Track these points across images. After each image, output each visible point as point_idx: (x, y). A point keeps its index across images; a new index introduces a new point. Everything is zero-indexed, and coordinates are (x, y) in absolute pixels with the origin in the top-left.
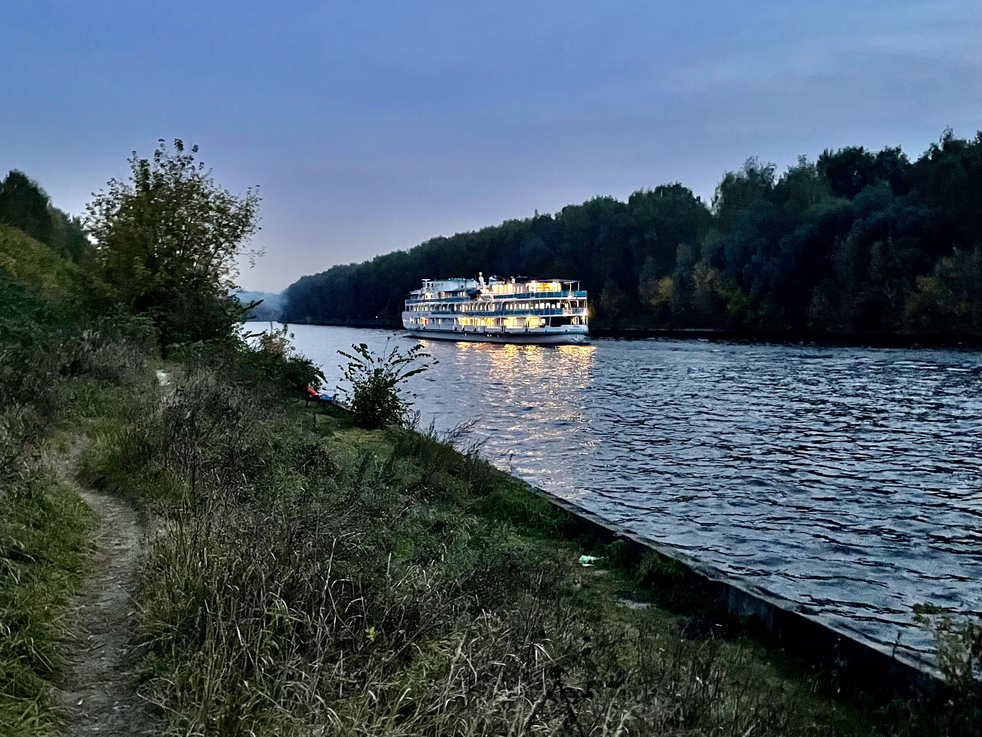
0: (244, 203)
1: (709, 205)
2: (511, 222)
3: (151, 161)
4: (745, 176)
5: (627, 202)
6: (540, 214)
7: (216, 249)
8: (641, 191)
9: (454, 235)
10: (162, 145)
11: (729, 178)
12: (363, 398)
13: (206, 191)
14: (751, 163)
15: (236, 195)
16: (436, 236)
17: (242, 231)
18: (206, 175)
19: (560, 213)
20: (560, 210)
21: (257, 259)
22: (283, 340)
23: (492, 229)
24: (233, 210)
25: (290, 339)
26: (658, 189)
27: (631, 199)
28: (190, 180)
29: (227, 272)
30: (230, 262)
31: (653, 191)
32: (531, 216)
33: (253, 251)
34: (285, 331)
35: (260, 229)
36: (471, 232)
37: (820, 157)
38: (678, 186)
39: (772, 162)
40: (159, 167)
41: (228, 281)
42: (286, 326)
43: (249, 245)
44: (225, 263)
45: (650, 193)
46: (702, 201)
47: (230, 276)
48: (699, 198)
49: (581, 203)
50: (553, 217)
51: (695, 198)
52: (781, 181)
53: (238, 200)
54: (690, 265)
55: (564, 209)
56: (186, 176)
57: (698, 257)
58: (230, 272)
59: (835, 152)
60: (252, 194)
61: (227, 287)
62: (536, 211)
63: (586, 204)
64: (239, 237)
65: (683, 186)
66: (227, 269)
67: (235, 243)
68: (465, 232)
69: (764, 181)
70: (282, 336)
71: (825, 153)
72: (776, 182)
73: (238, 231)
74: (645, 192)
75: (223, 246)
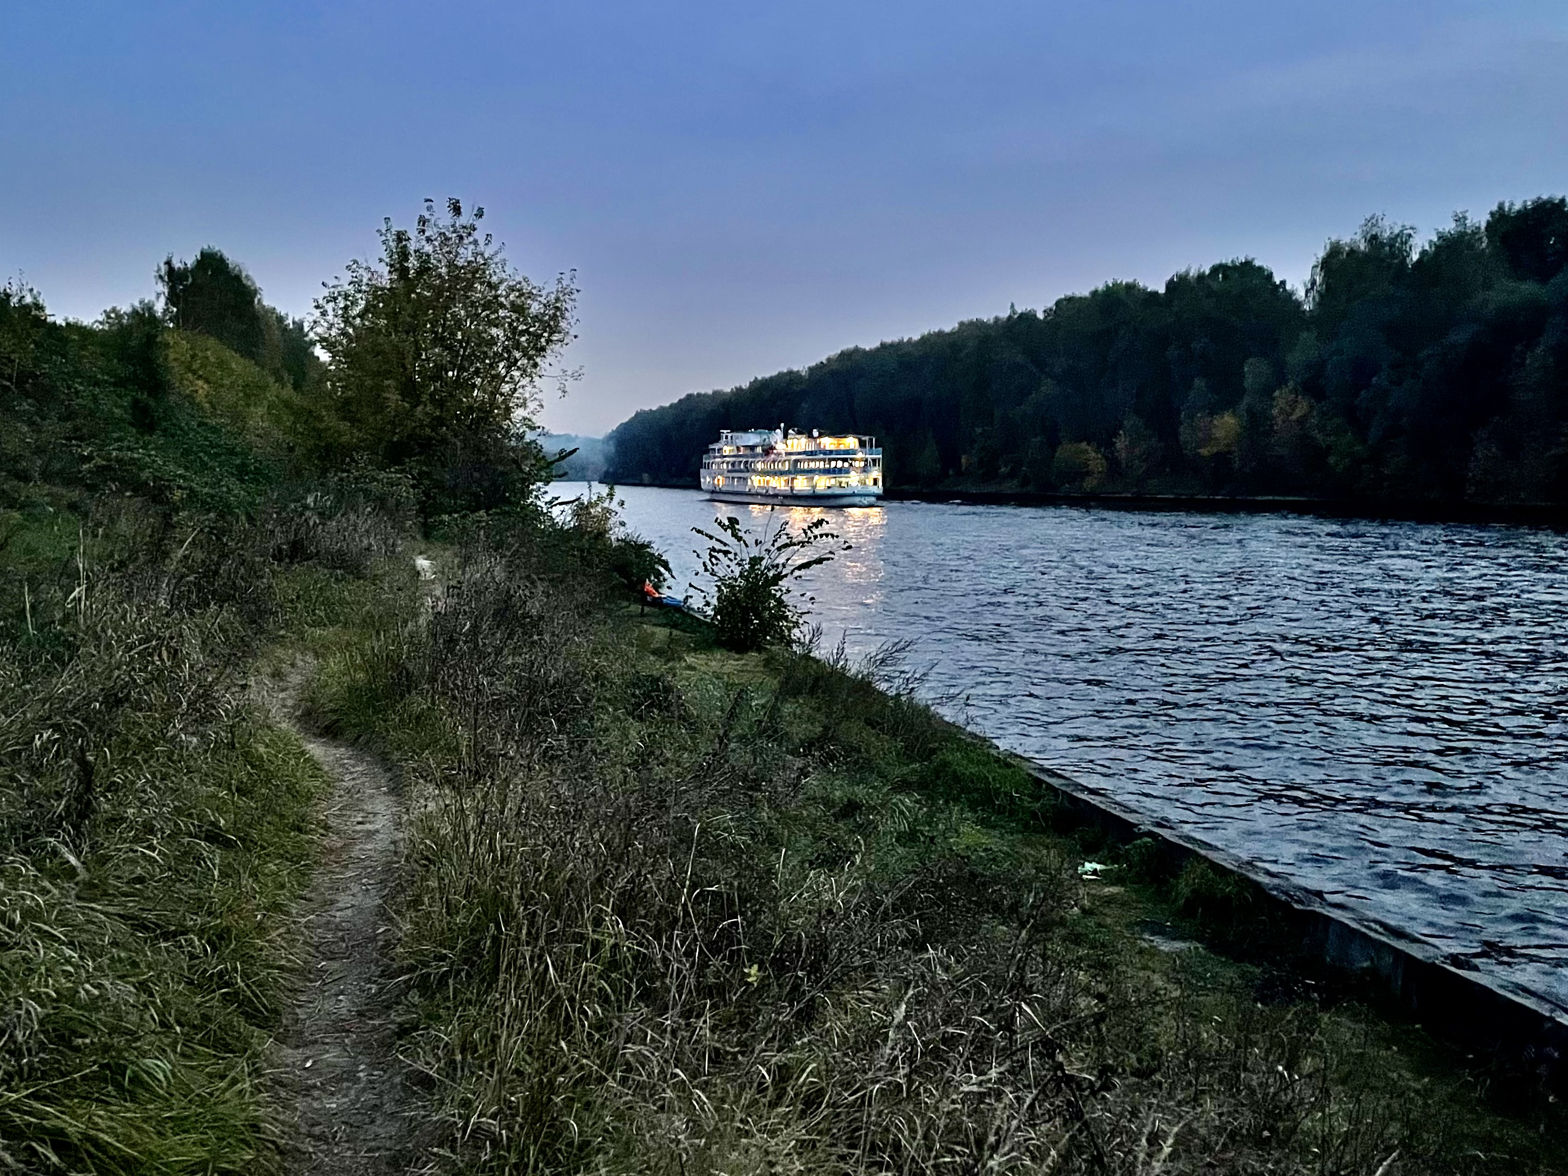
0: (553, 296)
1: (1301, 294)
2: (971, 323)
3: (413, 234)
4: (1362, 246)
5: (1162, 290)
6: (1019, 310)
7: (508, 368)
8: (1187, 273)
9: (877, 344)
10: (429, 208)
11: (1335, 251)
12: (731, 603)
13: (494, 279)
14: (1373, 225)
15: (541, 286)
16: (851, 346)
17: (549, 341)
18: (496, 253)
19: (1051, 310)
20: (1051, 304)
21: (570, 384)
22: (609, 511)
23: (940, 334)
24: (535, 308)
25: (618, 509)
26: (1215, 270)
27: (1170, 285)
28: (469, 262)
29: (524, 405)
30: (529, 389)
31: (1207, 272)
32: (1004, 314)
33: (564, 371)
34: (611, 495)
35: (576, 337)
36: (905, 340)
37: (1492, 214)
38: (1248, 264)
39: (1408, 224)
40: (424, 243)
41: (525, 419)
42: (611, 489)
43: (559, 361)
44: (521, 390)
45: (1201, 277)
46: (1288, 287)
47: (528, 410)
48: (1283, 283)
49: (1086, 293)
50: (1040, 316)
51: (1278, 283)
52: (1424, 253)
53: (544, 293)
54: (1267, 392)
55: (1058, 303)
56: (466, 254)
57: (1280, 379)
58: (529, 404)
59: (1518, 207)
60: (564, 283)
61: (524, 428)
62: (1012, 306)
63: (1095, 293)
64: (543, 349)
65: (1257, 263)
66: (525, 400)
67: (538, 360)
68: (896, 339)
69: (1393, 255)
70: (606, 505)
71: (1501, 207)
72: (1415, 257)
73: (543, 340)
74: (1193, 273)
75: (519, 363)
